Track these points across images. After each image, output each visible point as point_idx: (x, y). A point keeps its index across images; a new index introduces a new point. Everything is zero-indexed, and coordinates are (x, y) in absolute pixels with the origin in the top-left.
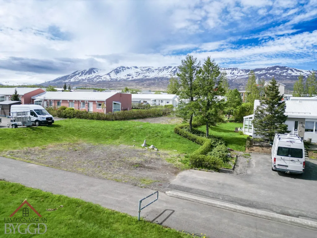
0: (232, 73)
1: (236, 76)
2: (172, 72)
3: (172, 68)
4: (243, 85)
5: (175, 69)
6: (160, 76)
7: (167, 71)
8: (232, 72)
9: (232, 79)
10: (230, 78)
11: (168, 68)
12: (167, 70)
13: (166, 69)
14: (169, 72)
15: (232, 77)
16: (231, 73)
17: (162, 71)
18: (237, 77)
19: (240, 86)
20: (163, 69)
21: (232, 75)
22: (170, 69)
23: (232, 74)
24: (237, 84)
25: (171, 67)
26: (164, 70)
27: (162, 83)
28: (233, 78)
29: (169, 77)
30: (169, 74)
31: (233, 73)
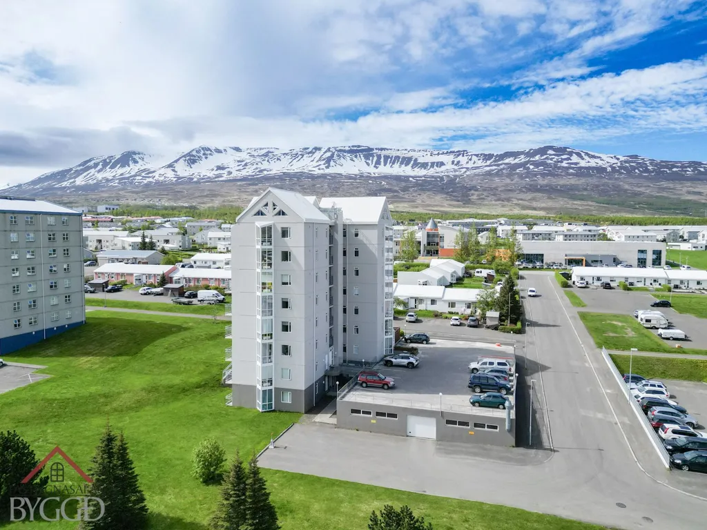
0: (455, 163)
1: (465, 170)
2: (323, 160)
3: (323, 150)
4: (477, 190)
5: (329, 154)
6: (296, 171)
7: (312, 159)
8: (456, 160)
9: (456, 176)
10: (451, 174)
11: (314, 151)
12: (310, 155)
13: (309, 153)
14: (316, 160)
15: (455, 171)
16: (453, 162)
17: (299, 158)
18: (466, 172)
19: (472, 192)
20: (301, 153)
21: (456, 167)
22: (317, 155)
23: (456, 165)
24: (466, 187)
25: (319, 149)
26: (303, 155)
27: (300, 186)
28: (457, 173)
29: (317, 172)
30: (315, 164)
31: (458, 162)
